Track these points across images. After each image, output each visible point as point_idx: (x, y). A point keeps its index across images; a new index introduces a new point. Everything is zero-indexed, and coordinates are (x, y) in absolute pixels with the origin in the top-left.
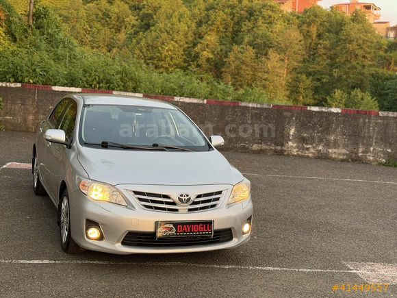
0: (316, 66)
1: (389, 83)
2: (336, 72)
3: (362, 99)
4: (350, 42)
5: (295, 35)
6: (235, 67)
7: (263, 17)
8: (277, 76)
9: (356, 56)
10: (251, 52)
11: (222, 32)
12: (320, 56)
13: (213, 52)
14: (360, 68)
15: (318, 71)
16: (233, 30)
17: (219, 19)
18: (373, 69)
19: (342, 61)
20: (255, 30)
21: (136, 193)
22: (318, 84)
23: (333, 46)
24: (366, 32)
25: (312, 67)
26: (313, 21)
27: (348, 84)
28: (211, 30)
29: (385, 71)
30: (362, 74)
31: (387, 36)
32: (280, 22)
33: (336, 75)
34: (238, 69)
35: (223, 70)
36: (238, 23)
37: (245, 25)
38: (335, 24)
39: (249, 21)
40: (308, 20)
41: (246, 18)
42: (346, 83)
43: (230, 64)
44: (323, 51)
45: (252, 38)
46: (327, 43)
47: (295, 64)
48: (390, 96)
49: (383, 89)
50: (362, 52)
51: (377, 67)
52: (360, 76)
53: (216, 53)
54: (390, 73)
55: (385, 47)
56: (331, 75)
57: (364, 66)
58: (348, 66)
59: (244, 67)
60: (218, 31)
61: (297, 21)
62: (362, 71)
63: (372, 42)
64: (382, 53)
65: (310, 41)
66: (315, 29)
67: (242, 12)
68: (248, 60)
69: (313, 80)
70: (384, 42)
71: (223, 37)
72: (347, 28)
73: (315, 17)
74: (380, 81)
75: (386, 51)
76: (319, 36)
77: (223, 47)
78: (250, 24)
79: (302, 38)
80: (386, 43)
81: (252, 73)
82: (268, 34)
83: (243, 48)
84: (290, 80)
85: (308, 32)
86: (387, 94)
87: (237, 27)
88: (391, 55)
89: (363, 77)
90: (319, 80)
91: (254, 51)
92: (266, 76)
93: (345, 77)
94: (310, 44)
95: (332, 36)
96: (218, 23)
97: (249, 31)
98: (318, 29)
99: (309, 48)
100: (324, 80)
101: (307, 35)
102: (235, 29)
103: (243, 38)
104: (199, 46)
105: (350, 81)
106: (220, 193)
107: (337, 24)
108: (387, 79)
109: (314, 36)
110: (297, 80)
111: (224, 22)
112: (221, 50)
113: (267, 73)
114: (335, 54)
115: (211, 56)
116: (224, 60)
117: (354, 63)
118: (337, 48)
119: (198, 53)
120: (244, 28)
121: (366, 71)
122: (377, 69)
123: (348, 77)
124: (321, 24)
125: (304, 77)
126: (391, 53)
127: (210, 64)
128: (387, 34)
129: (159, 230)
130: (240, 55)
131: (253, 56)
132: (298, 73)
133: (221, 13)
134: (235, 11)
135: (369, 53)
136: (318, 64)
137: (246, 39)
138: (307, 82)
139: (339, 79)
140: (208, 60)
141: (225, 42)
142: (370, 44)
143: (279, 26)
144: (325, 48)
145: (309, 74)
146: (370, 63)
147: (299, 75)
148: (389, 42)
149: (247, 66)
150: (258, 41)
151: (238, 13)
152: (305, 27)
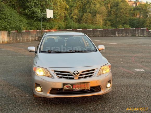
0: (111, 18)
1: (134, 21)
2: (118, 19)
3: (127, 27)
4: (121, 9)
5: (103, 8)
6: (85, 20)
7: (92, 3)
8: (100, 22)
9: (124, 13)
10: (90, 15)
11: (79, 9)
12: (112, 14)
13: (77, 16)
14: (125, 17)
15: (112, 19)
16: (83, 8)
17: (78, 4)
18: (129, 17)
19: (119, 15)
20: (90, 7)
21: (55, 71)
22: (112, 23)
23: (116, 11)
24: (126, 5)
25: (110, 18)
26: (109, 3)
27: (122, 23)
28: (75, 8)
29: (133, 17)
30: (126, 19)
31: (133, 6)
32: (98, 4)
33: (118, 20)
34: (86, 21)
35: (81, 21)
36: (84, 5)
37: (87, 6)
38: (116, 3)
39: (88, 4)
40: (107, 3)
41: (87, 3)
42: (121, 22)
43: (83, 19)
44: (113, 13)
45: (90, 10)
46: (114, 10)
47: (105, 17)
48: (135, 26)
49: (133, 23)
50: (125, 12)
51: (130, 16)
52: (125, 20)
53: (78, 16)
54: (135, 18)
55: (132, 9)
56: (116, 20)
57: (126, 17)
58: (121, 17)
59: (88, 20)
60: (78, 9)
61: (104, 3)
62: (126, 18)
63: (128, 9)
64: (132, 12)
65: (108, 9)
66: (109, 5)
67: (85, 2)
68: (89, 18)
69: (111, 22)
70: (132, 8)
71: (80, 11)
72: (120, 5)
73: (109, 1)
74: (132, 21)
75: (133, 11)
76: (111, 7)
77: (80, 14)
78: (88, 6)
79: (106, 9)
80: (133, 8)
81: (91, 22)
82: (95, 8)
83: (87, 14)
84: (103, 23)
85: (107, 6)
86: (134, 25)
87: (84, 7)
88: (135, 12)
89: (126, 20)
90: (112, 22)
91: (91, 14)
92: (96, 22)
93: (120, 20)
94: (108, 10)
95: (116, 7)
96: (78, 6)
97: (88, 8)
98: (110, 5)
99: (108, 12)
100: (114, 22)
101: (107, 8)
102: (83, 7)
103: (86, 10)
104: (72, 14)
105: (122, 22)
106: (94, 70)
107: (117, 3)
108: (134, 20)
109: (109, 8)
110: (106, 23)
111: (79, 6)
112: (80, 15)
113: (97, 21)
114: (117, 13)
115: (77, 17)
116: (82, 18)
117: (123, 16)
118: (117, 11)
119: (72, 17)
120: (87, 7)
121: (127, 18)
122: (130, 17)
123: (122, 21)
124: (111, 4)
125: (108, 22)
126: (135, 11)
127: (77, 20)
128: (133, 5)
129: (64, 87)
130: (86, 16)
131: (91, 16)
132: (106, 20)
133: (78, 2)
134: (83, 2)
135: (128, 12)
136: (112, 17)
137: (88, 11)
138: (109, 23)
139: (119, 21)
140: (76, 18)
141: (80, 12)
142: (127, 9)
143: (98, 5)
144: (113, 12)
145: (109, 21)
146: (128, 15)
147: (106, 21)
148: (134, 8)
149: (89, 19)
150: (92, 11)
151: (84, 2)
152: (106, 5)
